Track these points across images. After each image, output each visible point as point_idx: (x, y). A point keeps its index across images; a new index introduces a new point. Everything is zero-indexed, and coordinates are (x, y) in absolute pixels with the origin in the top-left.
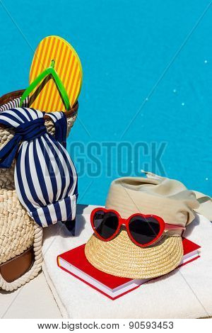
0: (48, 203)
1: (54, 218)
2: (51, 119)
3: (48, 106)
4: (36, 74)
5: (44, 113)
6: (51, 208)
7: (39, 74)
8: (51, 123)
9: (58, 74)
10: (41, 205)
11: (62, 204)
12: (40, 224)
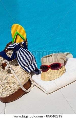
0: (29, 66)
1: (32, 69)
2: (22, 44)
3: (20, 41)
4: (13, 35)
5: (19, 43)
6: (30, 67)
7: (14, 35)
8: (22, 45)
9: (19, 33)
10: (27, 67)
11: (32, 65)
12: (29, 72)
